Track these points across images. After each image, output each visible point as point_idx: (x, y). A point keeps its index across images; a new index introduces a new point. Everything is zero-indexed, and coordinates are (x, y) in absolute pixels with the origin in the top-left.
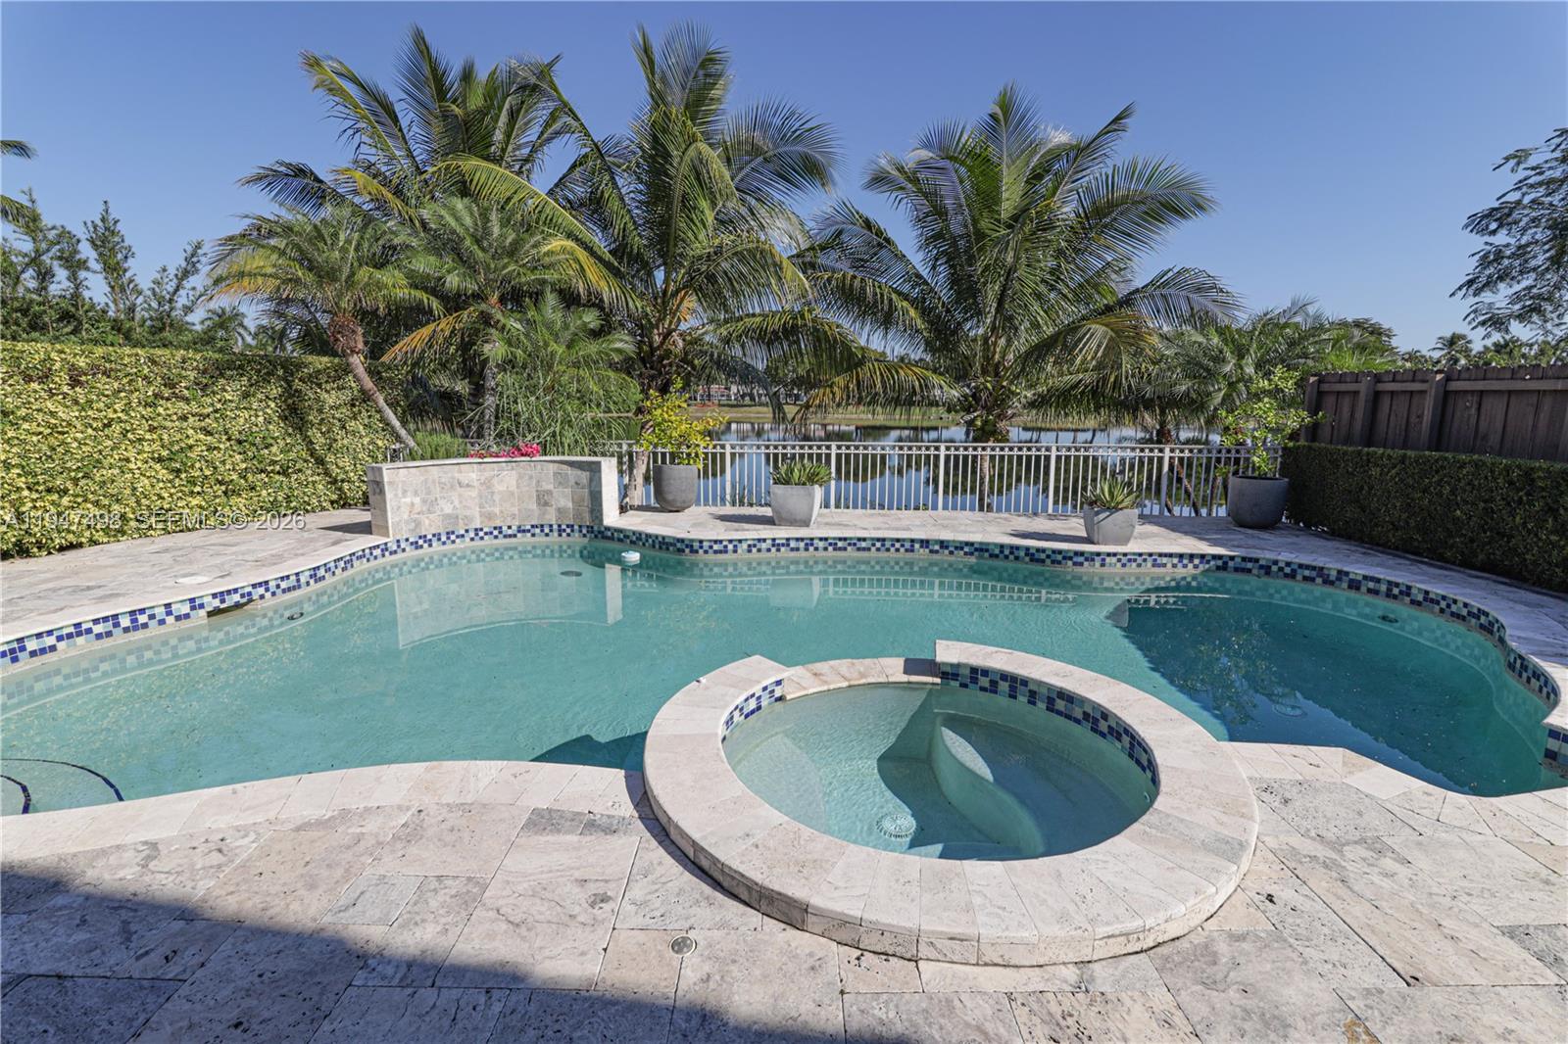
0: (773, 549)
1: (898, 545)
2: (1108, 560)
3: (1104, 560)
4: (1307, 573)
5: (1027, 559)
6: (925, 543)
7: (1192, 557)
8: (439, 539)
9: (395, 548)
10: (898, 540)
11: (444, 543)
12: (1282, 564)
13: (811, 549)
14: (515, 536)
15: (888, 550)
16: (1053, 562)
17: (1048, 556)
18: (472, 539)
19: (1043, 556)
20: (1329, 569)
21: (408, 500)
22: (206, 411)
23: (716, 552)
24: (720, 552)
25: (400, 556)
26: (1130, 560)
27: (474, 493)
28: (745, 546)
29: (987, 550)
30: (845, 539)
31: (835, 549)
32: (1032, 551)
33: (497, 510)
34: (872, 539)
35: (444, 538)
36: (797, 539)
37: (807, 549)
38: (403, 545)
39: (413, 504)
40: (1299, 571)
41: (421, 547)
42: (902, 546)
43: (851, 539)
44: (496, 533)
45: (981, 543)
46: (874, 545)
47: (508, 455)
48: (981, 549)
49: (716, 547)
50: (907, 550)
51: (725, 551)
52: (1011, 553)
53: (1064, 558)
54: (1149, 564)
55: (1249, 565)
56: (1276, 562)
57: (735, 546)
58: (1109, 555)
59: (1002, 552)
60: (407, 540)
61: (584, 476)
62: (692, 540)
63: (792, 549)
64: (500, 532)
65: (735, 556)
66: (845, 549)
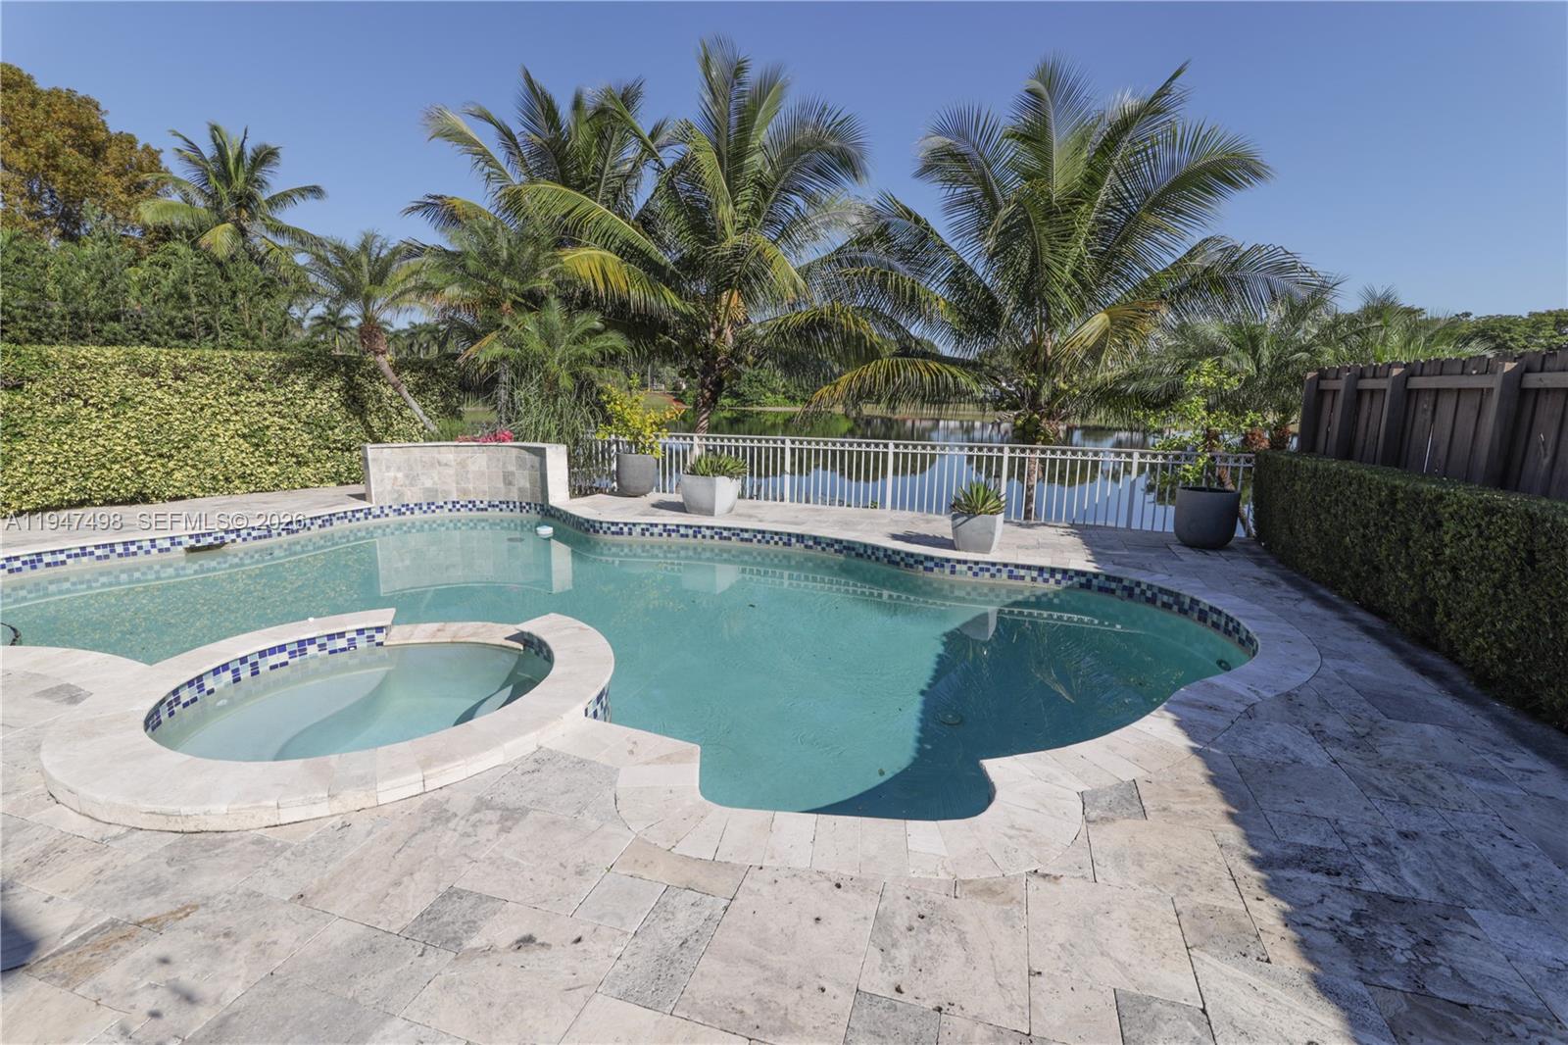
0: (665, 534)
1: (776, 538)
2: (958, 567)
3: (953, 567)
4: (1165, 598)
5: (886, 560)
6: (800, 538)
7: (1053, 571)
8: (421, 509)
9: (378, 512)
10: (776, 533)
11: (425, 512)
12: (1144, 587)
13: (699, 536)
14: (486, 510)
15: (768, 542)
16: (906, 565)
17: (902, 559)
18: (450, 510)
19: (898, 558)
20: (1184, 596)
21: (392, 474)
22: (279, 400)
23: (613, 533)
24: (617, 533)
25: (383, 520)
26: (982, 569)
27: (451, 471)
28: (638, 529)
29: (854, 549)
30: (729, 529)
31: (721, 538)
32: (890, 553)
33: (471, 486)
34: (754, 531)
35: (425, 508)
36: (686, 527)
37: (695, 536)
38: (386, 511)
39: (396, 478)
40: (1159, 595)
41: (404, 513)
42: (781, 539)
43: (735, 529)
44: (470, 506)
45: (848, 542)
46: (755, 536)
48: (848, 548)
49: (613, 529)
50: (785, 544)
51: (620, 532)
52: (873, 553)
53: (916, 562)
54: (1005, 575)
55: (1113, 585)
56: (1138, 584)
57: (630, 529)
58: (959, 562)
59: (866, 552)
60: (390, 507)
61: (535, 460)
62: (594, 521)
63: (682, 536)
64: (474, 506)
65: (630, 538)
66: (730, 539)
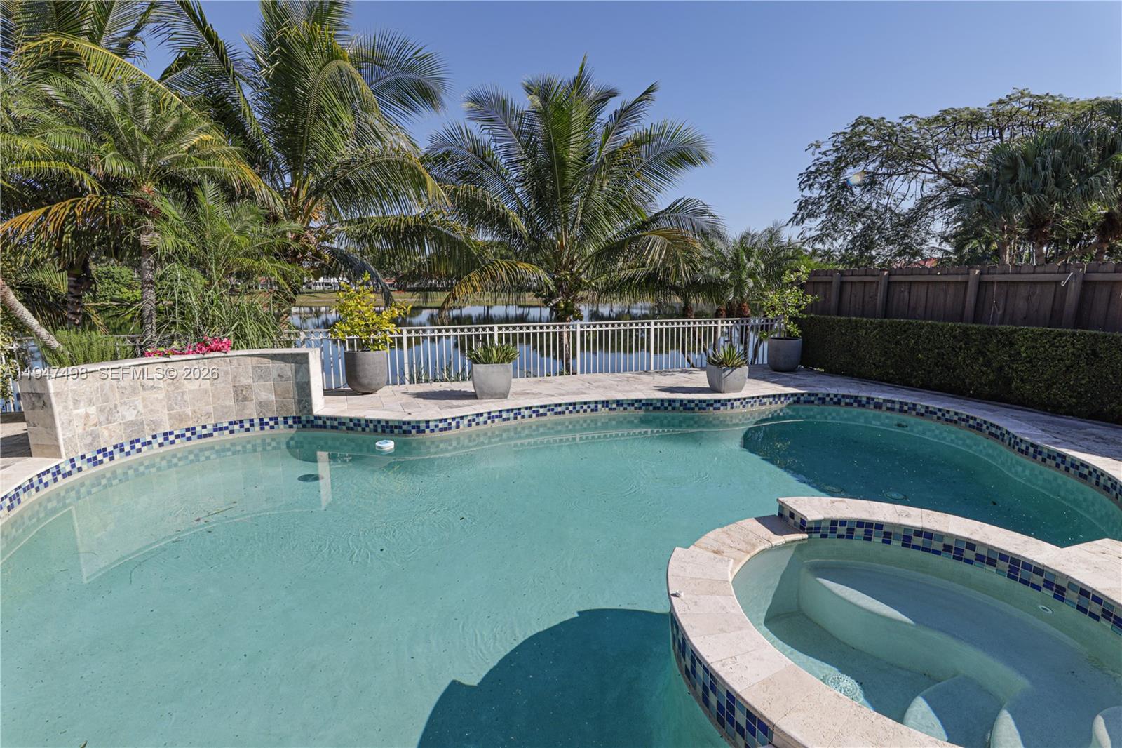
0: (489, 421)
1: (585, 407)
2: (735, 403)
3: (732, 404)
4: (847, 400)
5: (681, 408)
6: (605, 403)
7: (780, 396)
8: (122, 450)
9: (68, 468)
10: (585, 403)
11: (128, 454)
12: (832, 396)
13: (519, 417)
14: (211, 435)
15: (578, 412)
16: (700, 409)
17: (697, 405)
18: (161, 445)
19: (693, 405)
20: (861, 397)
21: (81, 411)
23: (441, 430)
24: (445, 429)
25: (76, 476)
26: (747, 403)
27: (161, 395)
28: (466, 421)
29: (651, 405)
30: (545, 406)
31: (537, 416)
32: (684, 402)
33: (189, 411)
34: (566, 404)
35: (127, 448)
36: (508, 411)
37: (515, 418)
38: (78, 464)
39: (87, 415)
40: (843, 399)
41: (101, 462)
42: (589, 407)
43: (550, 405)
44: (188, 434)
45: (647, 400)
46: (567, 409)
47: (194, 352)
48: (647, 404)
49: (441, 425)
50: (592, 411)
51: (449, 428)
52: (670, 405)
53: (708, 405)
54: (757, 404)
55: (813, 398)
56: (828, 395)
57: (458, 423)
58: (735, 400)
59: (662, 405)
60: (83, 457)
61: (288, 369)
62: (419, 422)
63: (504, 420)
64: (194, 433)
65: (457, 431)
66: (545, 414)
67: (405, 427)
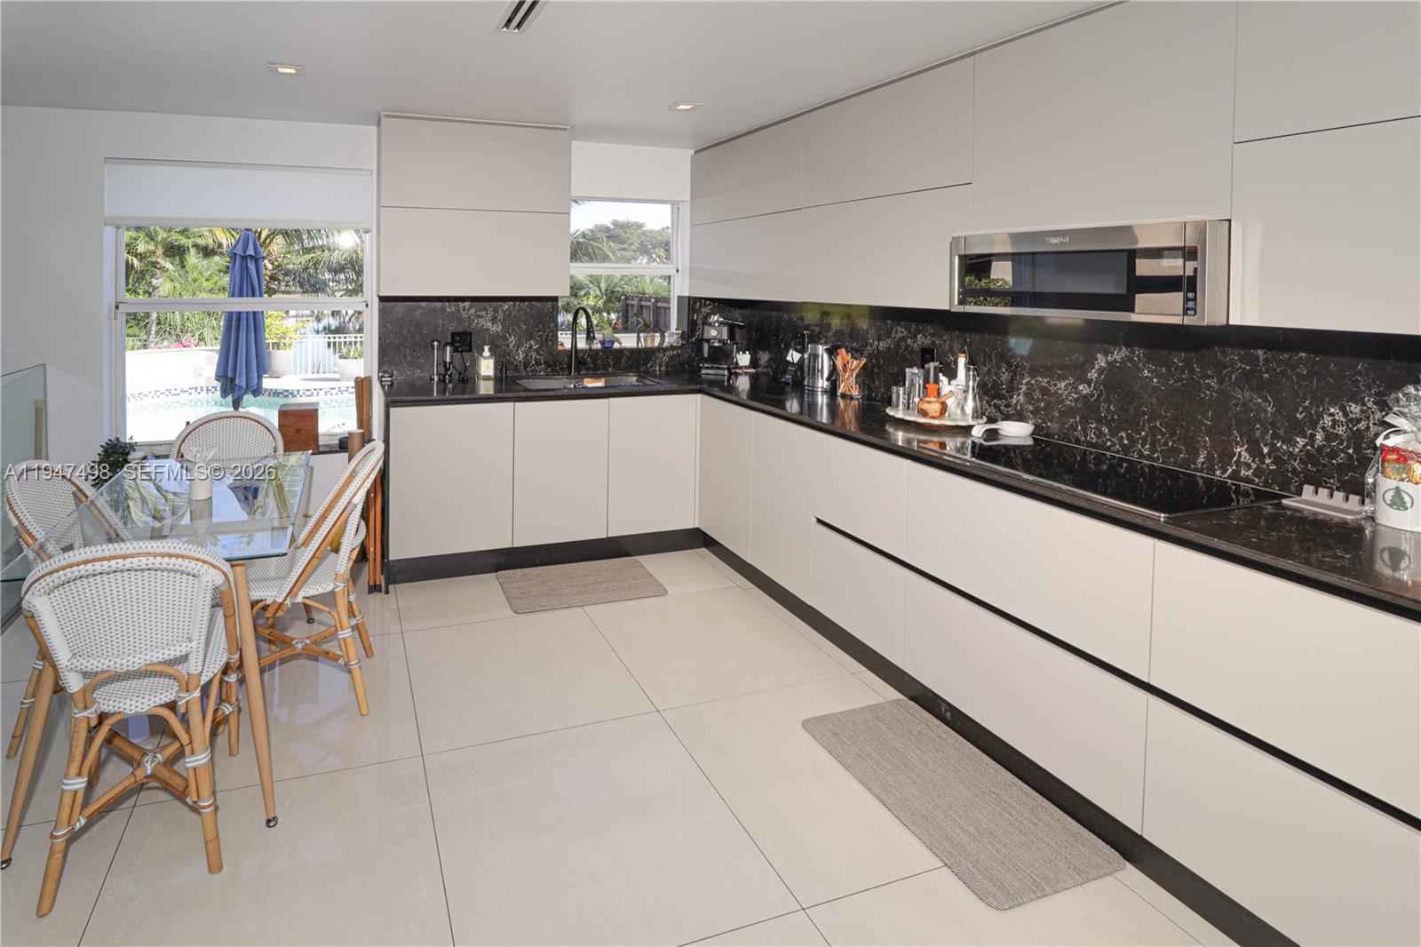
0: (339, 393)
14: (178, 395)
28: (323, 392)
33: (167, 379)
44: (167, 393)
49: (306, 393)
57: (318, 392)
62: (291, 390)
64: (170, 393)
67: (285, 393)
